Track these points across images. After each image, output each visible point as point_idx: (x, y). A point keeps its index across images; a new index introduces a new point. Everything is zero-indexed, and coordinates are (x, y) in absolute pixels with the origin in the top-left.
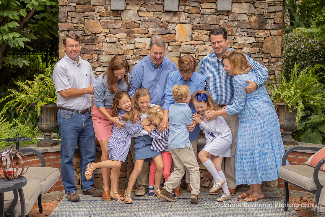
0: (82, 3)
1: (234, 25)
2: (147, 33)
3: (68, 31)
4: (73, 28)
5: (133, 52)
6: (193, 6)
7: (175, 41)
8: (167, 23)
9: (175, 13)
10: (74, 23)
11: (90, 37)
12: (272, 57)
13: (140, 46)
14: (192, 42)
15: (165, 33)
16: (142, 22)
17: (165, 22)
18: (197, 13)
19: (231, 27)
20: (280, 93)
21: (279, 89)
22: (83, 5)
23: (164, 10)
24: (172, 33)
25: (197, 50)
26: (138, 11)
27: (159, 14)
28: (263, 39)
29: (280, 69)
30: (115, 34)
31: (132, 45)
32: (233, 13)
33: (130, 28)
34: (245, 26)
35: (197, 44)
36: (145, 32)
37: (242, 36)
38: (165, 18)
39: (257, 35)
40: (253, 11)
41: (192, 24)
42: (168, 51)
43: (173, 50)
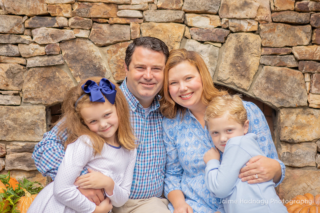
42: (154, 7)
43: (167, 5)
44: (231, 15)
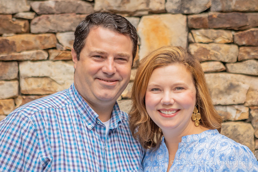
2: (54, 48)
13: (34, 87)
16: (37, 15)
31: (11, 86)
33: (1, 35)
36: (47, 46)
41: (187, 15)
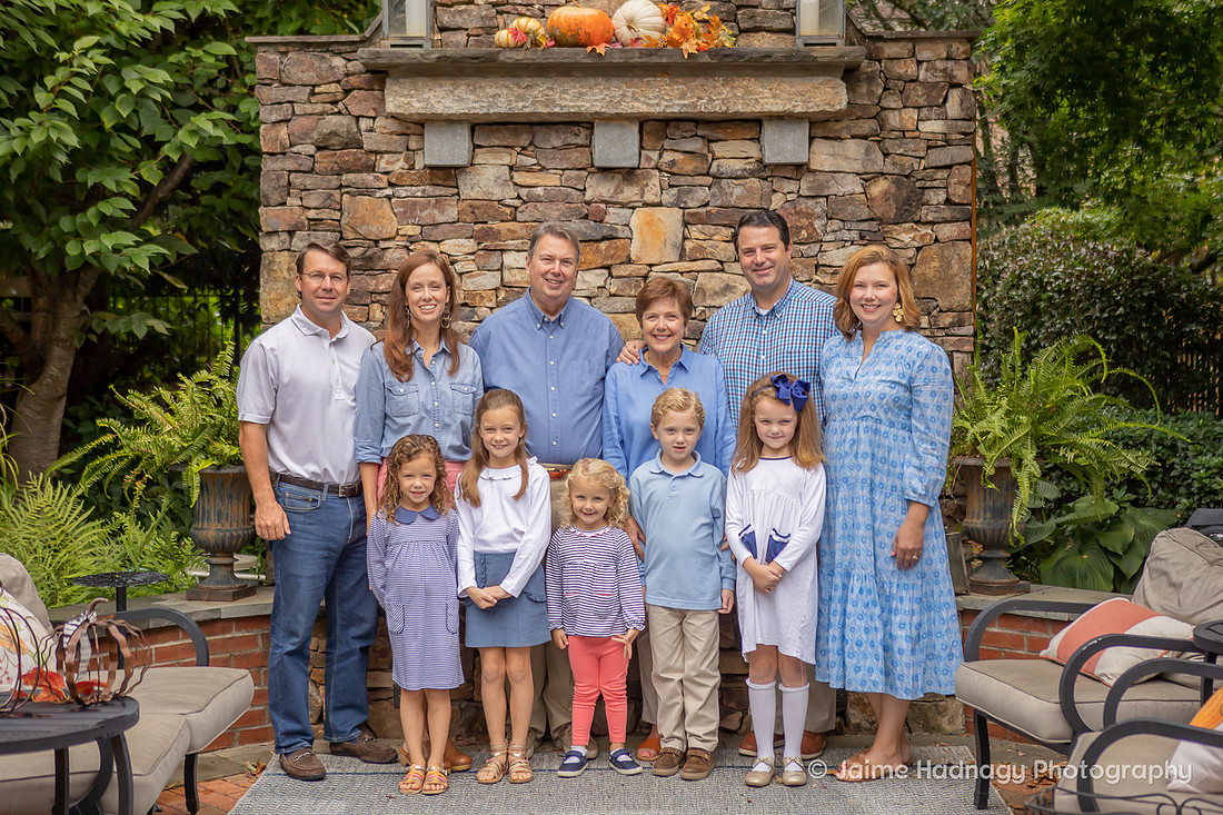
0: (334, 145)
1: (818, 210)
3: (291, 233)
4: (306, 222)
5: (497, 297)
6: (685, 152)
7: (629, 261)
8: (603, 206)
9: (629, 174)
10: (309, 208)
11: (359, 251)
12: (941, 311)
13: (518, 278)
14: (685, 266)
15: (599, 237)
16: (525, 202)
17: (596, 202)
18: (699, 171)
19: (809, 216)
20: (967, 425)
21: (964, 412)
22: (338, 152)
23: (592, 166)
24: (618, 238)
25: (702, 291)
26: (511, 168)
27: (578, 178)
28: (911, 253)
29: (969, 348)
30: (438, 242)
31: (494, 276)
32: (814, 171)
33: (486, 223)
34: (853, 214)
35: (698, 272)
37: (843, 243)
38: (598, 189)
39: (893, 241)
40: (879, 163)
41: (683, 208)
42: (606, 292)
43: (623, 291)
44: (709, 302)
